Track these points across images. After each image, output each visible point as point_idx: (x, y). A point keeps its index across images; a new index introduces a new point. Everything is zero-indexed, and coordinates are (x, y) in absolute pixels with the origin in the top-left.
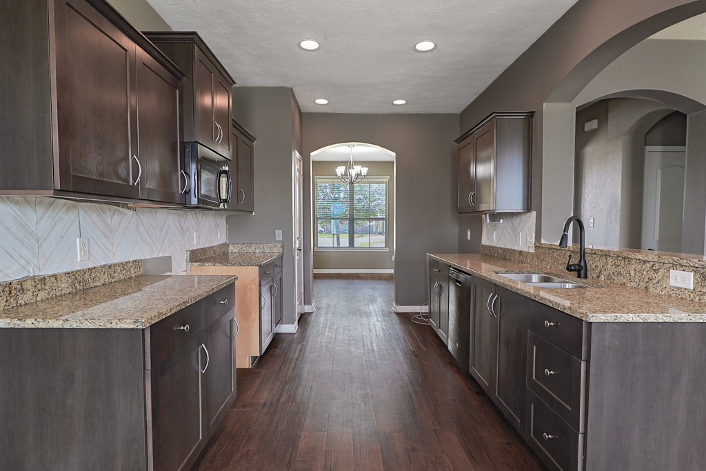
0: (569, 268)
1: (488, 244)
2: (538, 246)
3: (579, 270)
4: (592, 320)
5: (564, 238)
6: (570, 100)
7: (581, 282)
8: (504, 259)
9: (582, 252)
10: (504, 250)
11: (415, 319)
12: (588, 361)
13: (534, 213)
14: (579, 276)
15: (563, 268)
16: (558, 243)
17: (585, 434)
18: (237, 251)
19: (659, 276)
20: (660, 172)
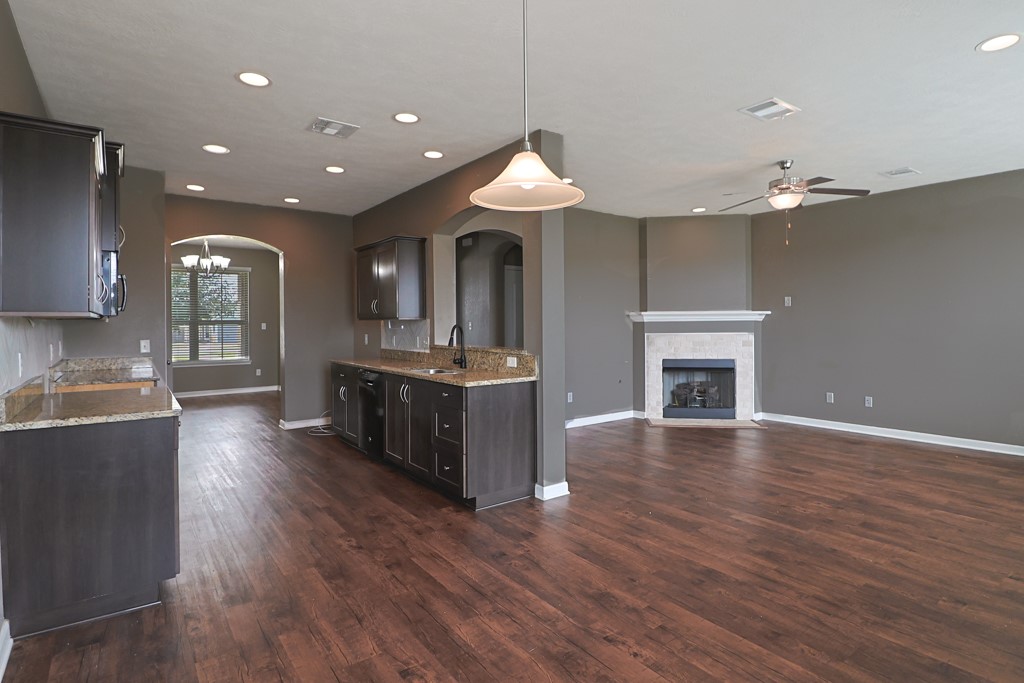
0: (455, 362)
1: (388, 348)
2: (433, 347)
3: (461, 362)
4: (467, 386)
5: (451, 339)
6: (452, 233)
7: (462, 371)
8: (405, 360)
9: (462, 350)
10: (404, 352)
11: (312, 432)
12: (466, 411)
13: (428, 321)
14: (461, 367)
15: (450, 363)
16: (447, 344)
17: (466, 454)
18: (81, 368)
19: (502, 362)
20: (514, 286)
